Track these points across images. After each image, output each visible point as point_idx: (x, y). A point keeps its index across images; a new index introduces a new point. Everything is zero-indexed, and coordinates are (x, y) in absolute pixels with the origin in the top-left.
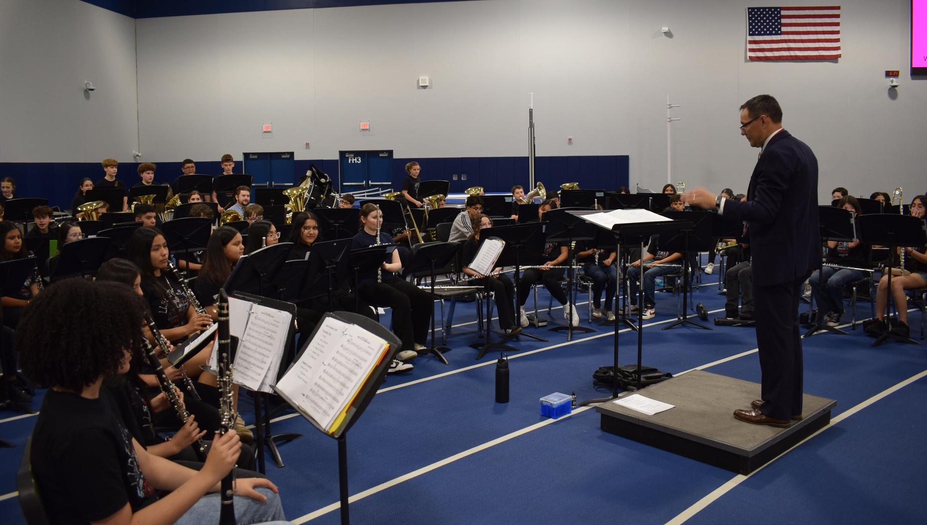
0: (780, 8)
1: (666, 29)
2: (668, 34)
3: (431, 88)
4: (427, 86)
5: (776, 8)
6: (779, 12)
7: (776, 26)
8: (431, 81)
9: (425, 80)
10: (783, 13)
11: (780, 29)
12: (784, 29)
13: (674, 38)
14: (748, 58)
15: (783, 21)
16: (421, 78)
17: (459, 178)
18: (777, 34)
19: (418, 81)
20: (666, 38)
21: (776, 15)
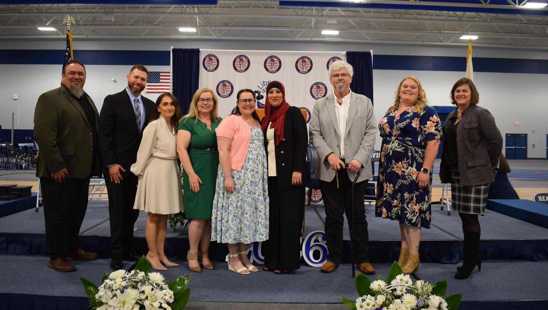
0: (160, 72)
1: (113, 79)
2: (115, 81)
3: (18, 100)
4: (16, 99)
5: (158, 72)
6: (159, 74)
7: (158, 80)
8: (18, 97)
9: (16, 97)
10: (161, 74)
11: (159, 81)
12: (161, 81)
13: (117, 83)
14: (146, 92)
15: (161, 77)
16: (14, 96)
17: (28, 138)
18: (158, 83)
19: (13, 97)
20: (115, 83)
21: (158, 75)
